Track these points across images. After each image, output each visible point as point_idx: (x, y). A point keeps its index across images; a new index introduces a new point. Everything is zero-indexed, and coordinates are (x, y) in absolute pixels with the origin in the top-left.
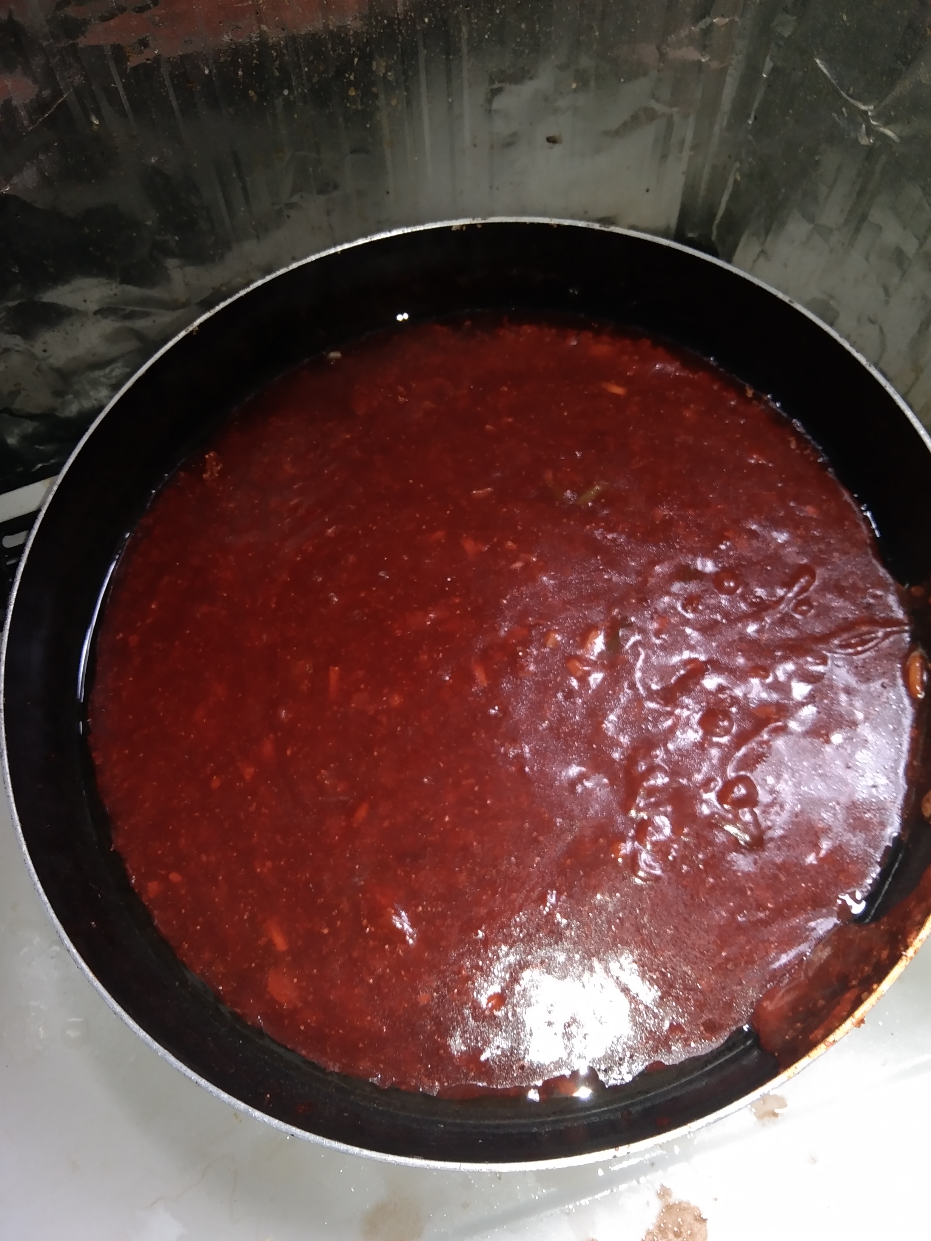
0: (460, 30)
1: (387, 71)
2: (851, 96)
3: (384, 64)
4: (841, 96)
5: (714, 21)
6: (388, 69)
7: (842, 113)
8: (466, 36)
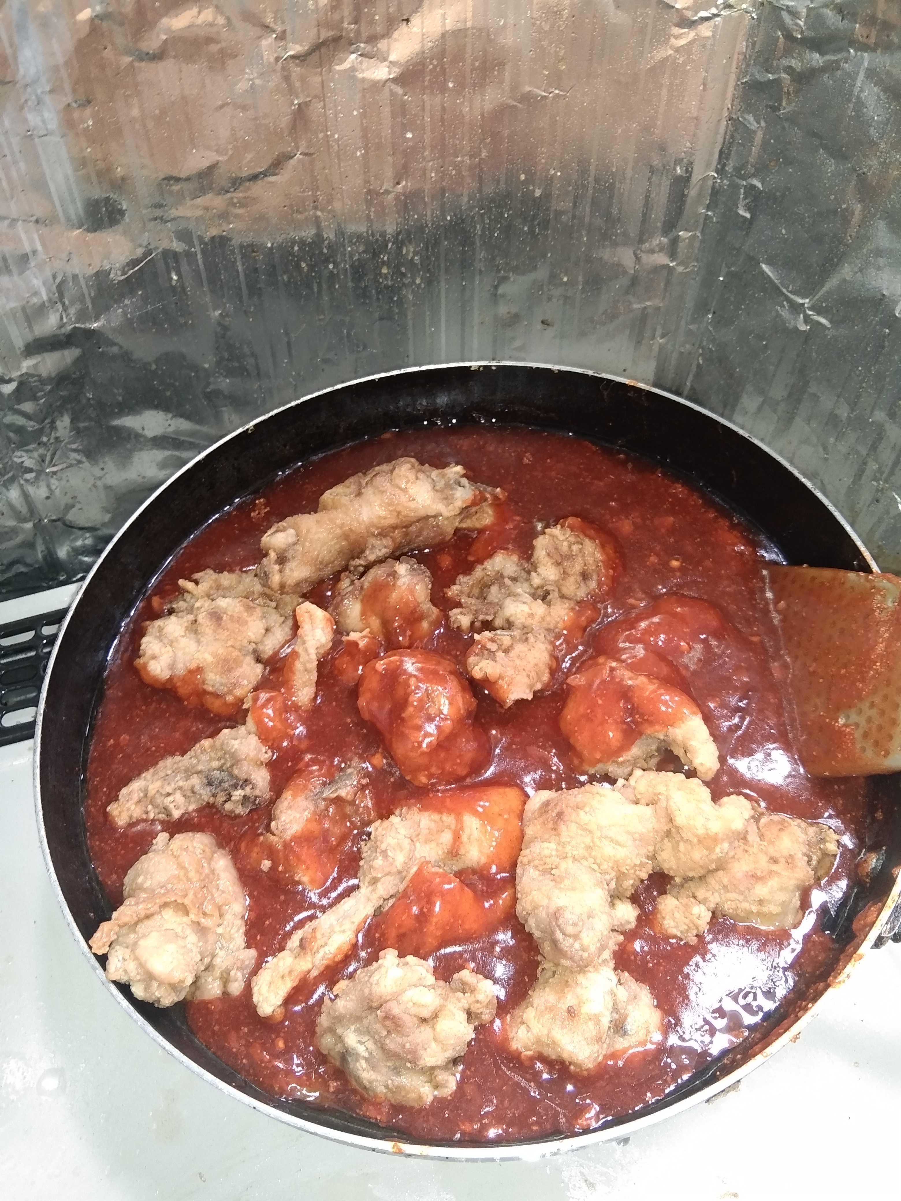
0: (475, 227)
1: (414, 256)
2: (791, 292)
3: (412, 250)
4: (783, 293)
5: (680, 233)
6: (415, 253)
7: (784, 306)
8: (479, 233)
